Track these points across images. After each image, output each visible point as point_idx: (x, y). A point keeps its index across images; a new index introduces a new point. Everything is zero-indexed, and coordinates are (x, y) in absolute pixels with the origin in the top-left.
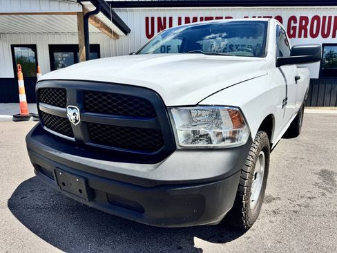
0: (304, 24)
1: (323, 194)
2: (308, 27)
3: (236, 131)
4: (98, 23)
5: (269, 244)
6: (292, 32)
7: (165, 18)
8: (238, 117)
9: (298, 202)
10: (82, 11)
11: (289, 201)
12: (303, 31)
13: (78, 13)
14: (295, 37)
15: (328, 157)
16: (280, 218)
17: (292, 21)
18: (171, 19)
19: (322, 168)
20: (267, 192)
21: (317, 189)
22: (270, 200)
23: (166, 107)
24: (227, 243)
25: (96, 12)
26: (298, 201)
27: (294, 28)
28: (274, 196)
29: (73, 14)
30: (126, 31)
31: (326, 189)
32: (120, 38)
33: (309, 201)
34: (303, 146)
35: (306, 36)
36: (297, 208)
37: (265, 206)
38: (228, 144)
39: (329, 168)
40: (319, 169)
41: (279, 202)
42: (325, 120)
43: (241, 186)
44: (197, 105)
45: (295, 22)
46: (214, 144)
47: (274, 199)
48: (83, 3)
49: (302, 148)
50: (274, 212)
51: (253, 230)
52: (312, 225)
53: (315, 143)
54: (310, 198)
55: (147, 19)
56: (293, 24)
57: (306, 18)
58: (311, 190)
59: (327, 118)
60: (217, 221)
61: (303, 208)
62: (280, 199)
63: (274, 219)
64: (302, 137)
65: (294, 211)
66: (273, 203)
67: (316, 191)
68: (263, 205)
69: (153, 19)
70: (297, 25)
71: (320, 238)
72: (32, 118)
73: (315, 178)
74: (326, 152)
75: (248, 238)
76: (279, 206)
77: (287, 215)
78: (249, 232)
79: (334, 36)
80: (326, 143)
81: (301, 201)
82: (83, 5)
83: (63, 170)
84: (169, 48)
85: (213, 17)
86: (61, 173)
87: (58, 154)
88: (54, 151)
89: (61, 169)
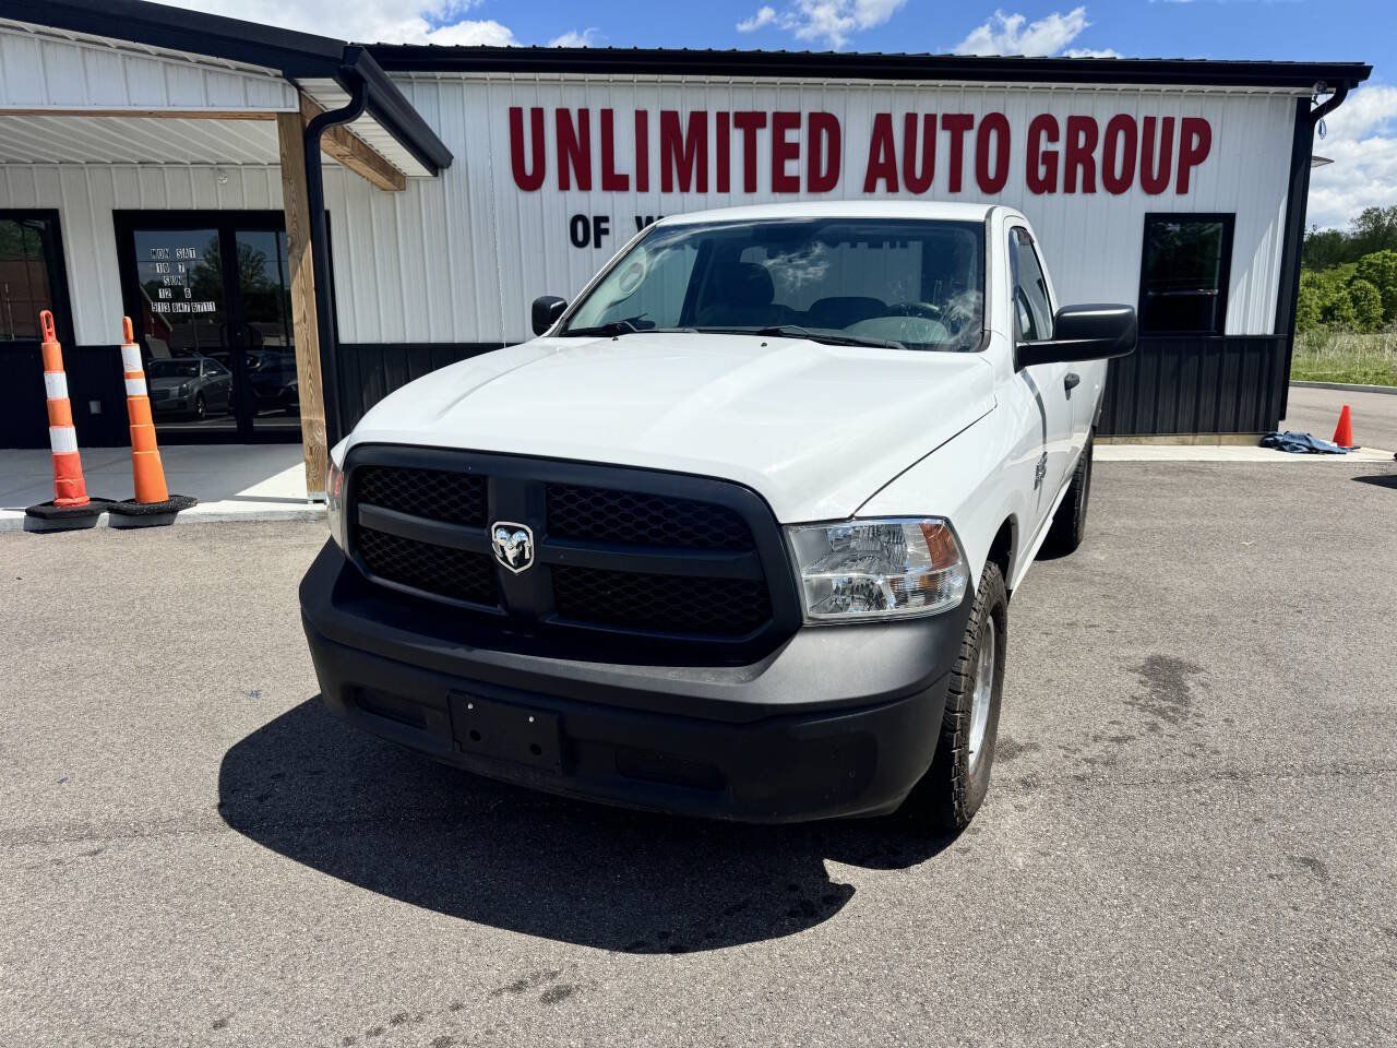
0: (1081, 143)
1: (1154, 728)
2: (1098, 155)
3: (937, 575)
4: (344, 143)
5: (1020, 860)
6: (1042, 171)
7: (584, 114)
8: (942, 537)
9: (1086, 753)
10: (296, 109)
11: (1062, 752)
12: (1080, 169)
13: (282, 117)
14: (1052, 190)
15: (1168, 617)
16: (1042, 796)
17: (1044, 135)
18: (607, 117)
19: (1151, 651)
20: (1003, 731)
21: (1136, 713)
22: (1012, 751)
23: (780, 526)
24: (913, 868)
25: (350, 113)
26: (1085, 751)
27: (1051, 158)
28: (1021, 741)
29: (260, 117)
30: (435, 159)
31: (1161, 712)
32: (412, 187)
33: (1114, 748)
34: (1092, 583)
35: (1089, 188)
36: (1085, 769)
37: (998, 770)
38: (916, 606)
39: (1168, 651)
40: (1141, 654)
41: (1036, 755)
42: (1161, 485)
43: (950, 710)
44: (852, 516)
45: (1053, 138)
46: (890, 609)
47: (1021, 749)
48: (303, 82)
49: (1089, 591)
50: (1024, 782)
51: (976, 831)
52: (1125, 809)
53: (1129, 569)
54: (1117, 740)
55: (516, 114)
56: (1044, 145)
57: (1087, 124)
58: (1120, 718)
59: (1167, 479)
60: (892, 803)
61: (1099, 768)
62: (1036, 747)
63: (1026, 801)
64: (1091, 553)
65: (1077, 778)
66: (1019, 761)
67: (1136, 720)
68: (994, 767)
69: (538, 114)
70: (1060, 147)
71: (1146, 837)
72: (105, 516)
73: (1131, 683)
74: (1162, 599)
75: (966, 851)
76: (1037, 767)
77: (1059, 788)
78: (964, 836)
79: (1183, 188)
80: (1161, 570)
81: (1096, 750)
82: (300, 89)
83: (478, 696)
84: (603, 226)
85: (763, 115)
86: (470, 707)
87: (461, 652)
88: (446, 646)
89: (470, 694)
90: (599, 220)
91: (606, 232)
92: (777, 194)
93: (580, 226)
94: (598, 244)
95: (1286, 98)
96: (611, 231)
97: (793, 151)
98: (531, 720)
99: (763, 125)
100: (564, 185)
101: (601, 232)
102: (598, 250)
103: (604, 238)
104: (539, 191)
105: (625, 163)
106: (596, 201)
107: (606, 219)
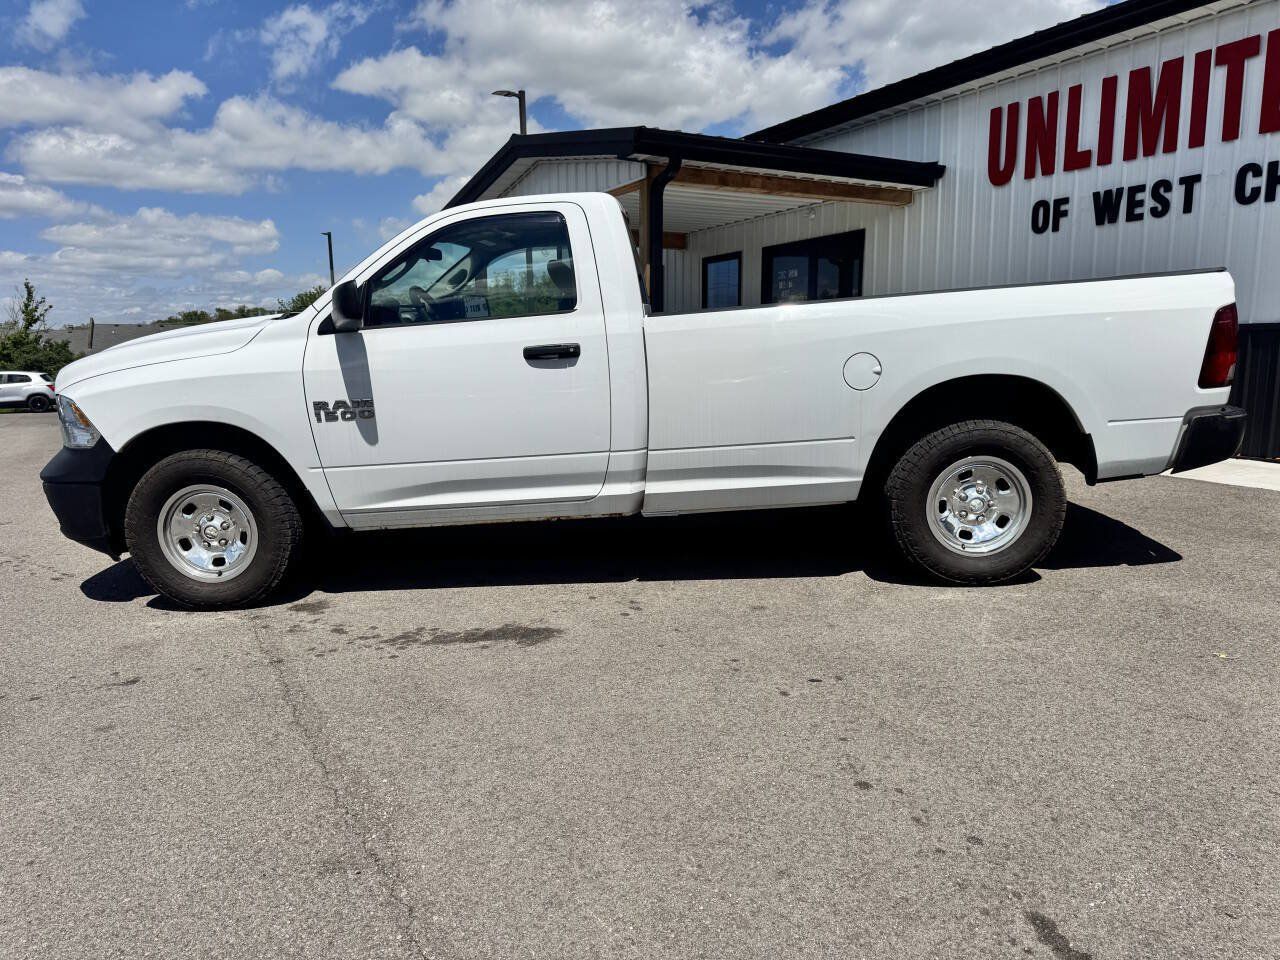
7: (1054, 98)
10: (644, 176)
18: (1075, 94)
22: (308, 609)
25: (669, 172)
47: (313, 610)
55: (996, 114)
68: (278, 607)
69: (1014, 110)
84: (1063, 208)
85: (1256, 39)
90: (1059, 202)
91: (1066, 214)
92: (1267, 135)
93: (1041, 212)
94: (1056, 228)
96: (1071, 213)
99: (1254, 53)
100: (1030, 173)
101: (1061, 215)
102: (1056, 234)
103: (1063, 221)
104: (1008, 184)
105: (1089, 139)
107: (1066, 201)
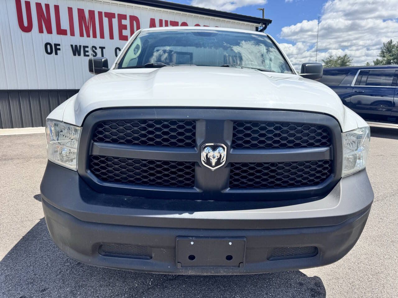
7: (47, 6)
18: (57, 8)
23: (342, 134)
44: (358, 128)
55: (18, 3)
69: (28, 4)
83: (196, 237)
84: (58, 47)
85: (114, 14)
86: (192, 243)
87: (186, 216)
88: (176, 213)
89: (192, 237)
90: (56, 45)
91: (59, 49)
92: (121, 41)
93: (49, 46)
95: (253, 27)
96: (61, 49)
97: (125, 27)
98: (230, 244)
99: (115, 17)
100: (41, 31)
101: (57, 50)
102: (57, 55)
104: (30, 32)
105: (65, 25)
106: (54, 38)
107: (59, 45)
